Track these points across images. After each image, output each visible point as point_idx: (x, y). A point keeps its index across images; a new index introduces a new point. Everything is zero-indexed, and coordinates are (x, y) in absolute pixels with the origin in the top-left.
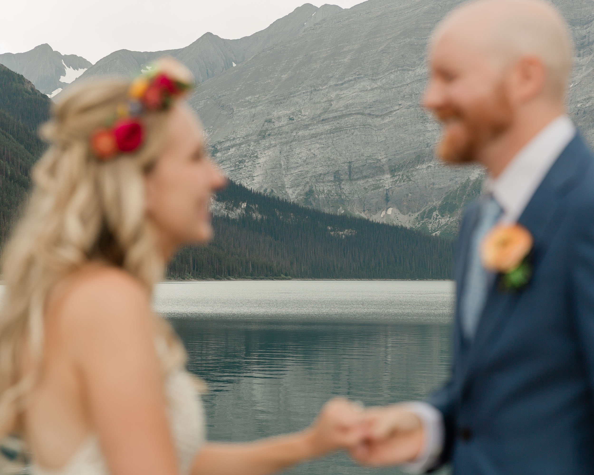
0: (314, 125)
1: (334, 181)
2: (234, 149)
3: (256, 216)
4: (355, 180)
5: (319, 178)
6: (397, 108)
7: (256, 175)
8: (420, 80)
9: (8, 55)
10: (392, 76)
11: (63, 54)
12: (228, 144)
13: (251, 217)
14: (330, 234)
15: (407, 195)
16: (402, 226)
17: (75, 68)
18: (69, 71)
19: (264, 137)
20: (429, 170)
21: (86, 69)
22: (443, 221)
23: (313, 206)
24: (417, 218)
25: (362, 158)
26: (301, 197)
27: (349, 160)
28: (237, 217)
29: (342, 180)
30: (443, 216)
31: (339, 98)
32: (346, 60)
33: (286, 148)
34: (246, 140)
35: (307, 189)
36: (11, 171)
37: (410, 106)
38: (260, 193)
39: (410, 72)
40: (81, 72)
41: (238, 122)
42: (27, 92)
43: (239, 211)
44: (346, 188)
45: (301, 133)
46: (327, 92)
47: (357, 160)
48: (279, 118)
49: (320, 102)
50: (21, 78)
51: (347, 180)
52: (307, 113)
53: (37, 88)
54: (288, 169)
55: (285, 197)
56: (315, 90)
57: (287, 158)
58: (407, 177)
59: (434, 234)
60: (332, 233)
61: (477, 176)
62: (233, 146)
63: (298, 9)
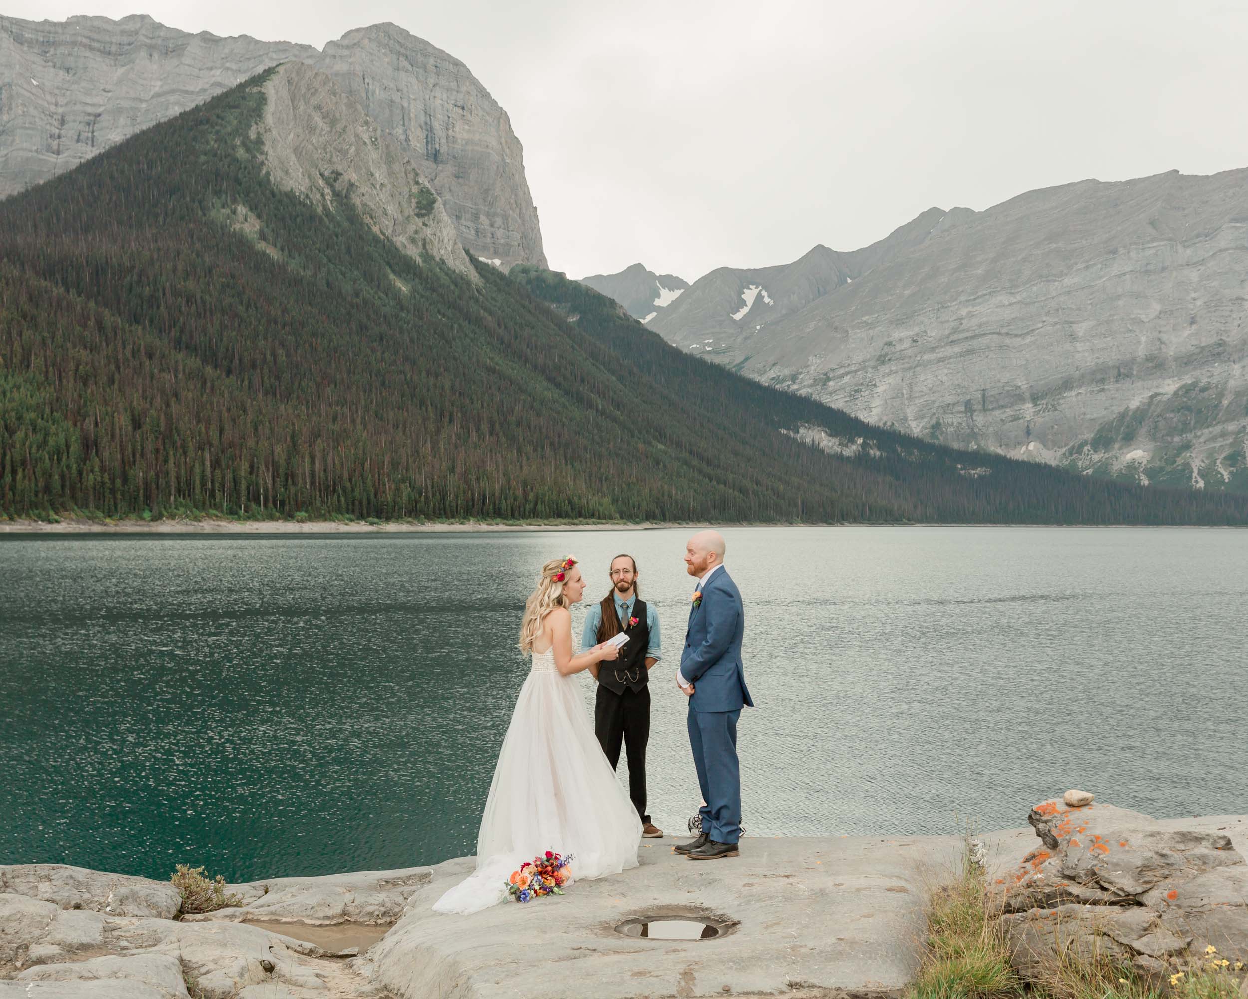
0: (942, 347)
1: (966, 412)
2: (848, 377)
3: (875, 452)
4: (990, 410)
5: (947, 408)
6: (1040, 325)
7: (873, 405)
8: (1069, 293)
9: (598, 277)
10: (1035, 289)
11: (658, 274)
12: (842, 371)
13: (868, 453)
14: (960, 474)
15: (1053, 427)
16: (1046, 463)
17: (671, 289)
18: (664, 292)
19: (883, 363)
20: (1079, 397)
21: (682, 290)
22: (1096, 457)
23: (941, 440)
24: (1064, 454)
25: (998, 384)
26: (927, 431)
27: (983, 387)
28: (852, 454)
29: (975, 411)
30: (1096, 451)
31: (971, 315)
32: (979, 271)
33: (909, 374)
34: (863, 367)
35: (933, 421)
36: (603, 405)
37: (1056, 323)
38: (879, 427)
39: (1057, 283)
40: (677, 293)
41: (853, 345)
42: (619, 317)
43: (854, 447)
44: (980, 419)
45: (926, 357)
46: (957, 310)
47: (992, 387)
48: (901, 340)
49: (948, 321)
50: (612, 302)
51: (980, 410)
52: (933, 334)
53: (629, 313)
54: (910, 398)
55: (908, 431)
56: (943, 307)
57: (910, 385)
58: (1053, 406)
59: (1085, 473)
60: (963, 472)
61: (1138, 404)
62: (847, 373)
63: (923, 214)
